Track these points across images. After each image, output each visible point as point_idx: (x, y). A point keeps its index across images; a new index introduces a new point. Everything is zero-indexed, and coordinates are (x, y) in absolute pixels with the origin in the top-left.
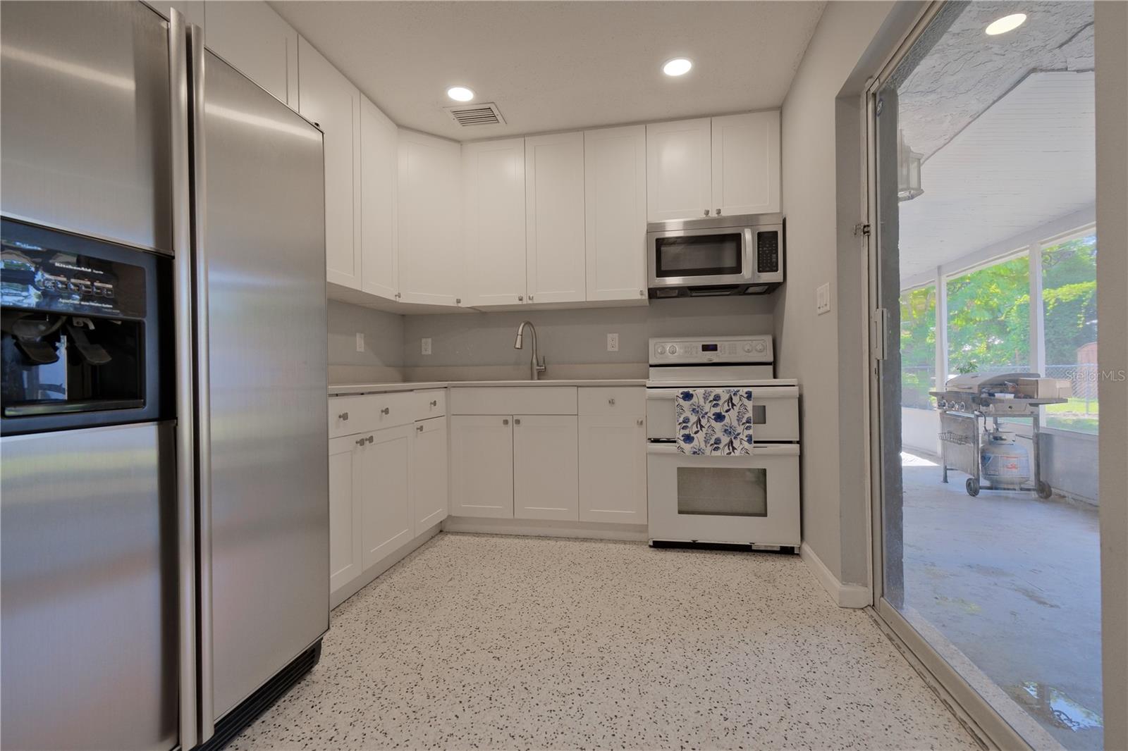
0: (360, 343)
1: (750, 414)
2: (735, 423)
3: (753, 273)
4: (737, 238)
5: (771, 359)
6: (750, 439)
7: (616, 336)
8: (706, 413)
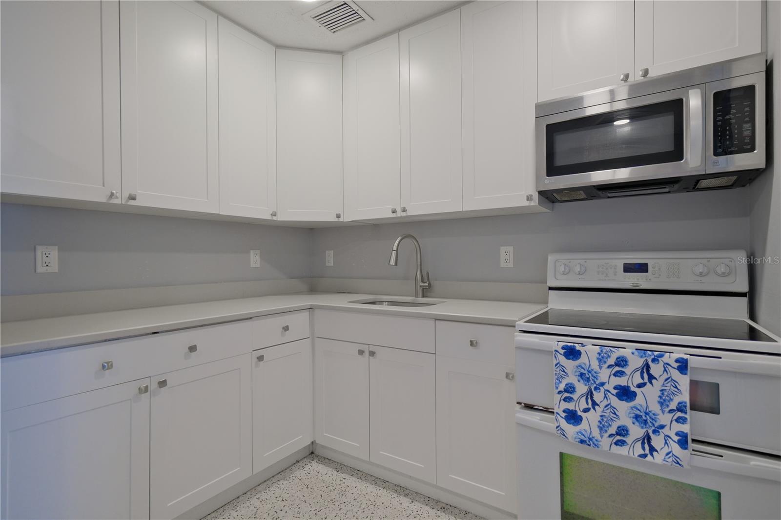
0: (255, 259)
1: (685, 397)
2: (655, 408)
3: (705, 159)
4: (676, 108)
5: (745, 288)
6: (683, 441)
7: (510, 249)
8: (603, 384)
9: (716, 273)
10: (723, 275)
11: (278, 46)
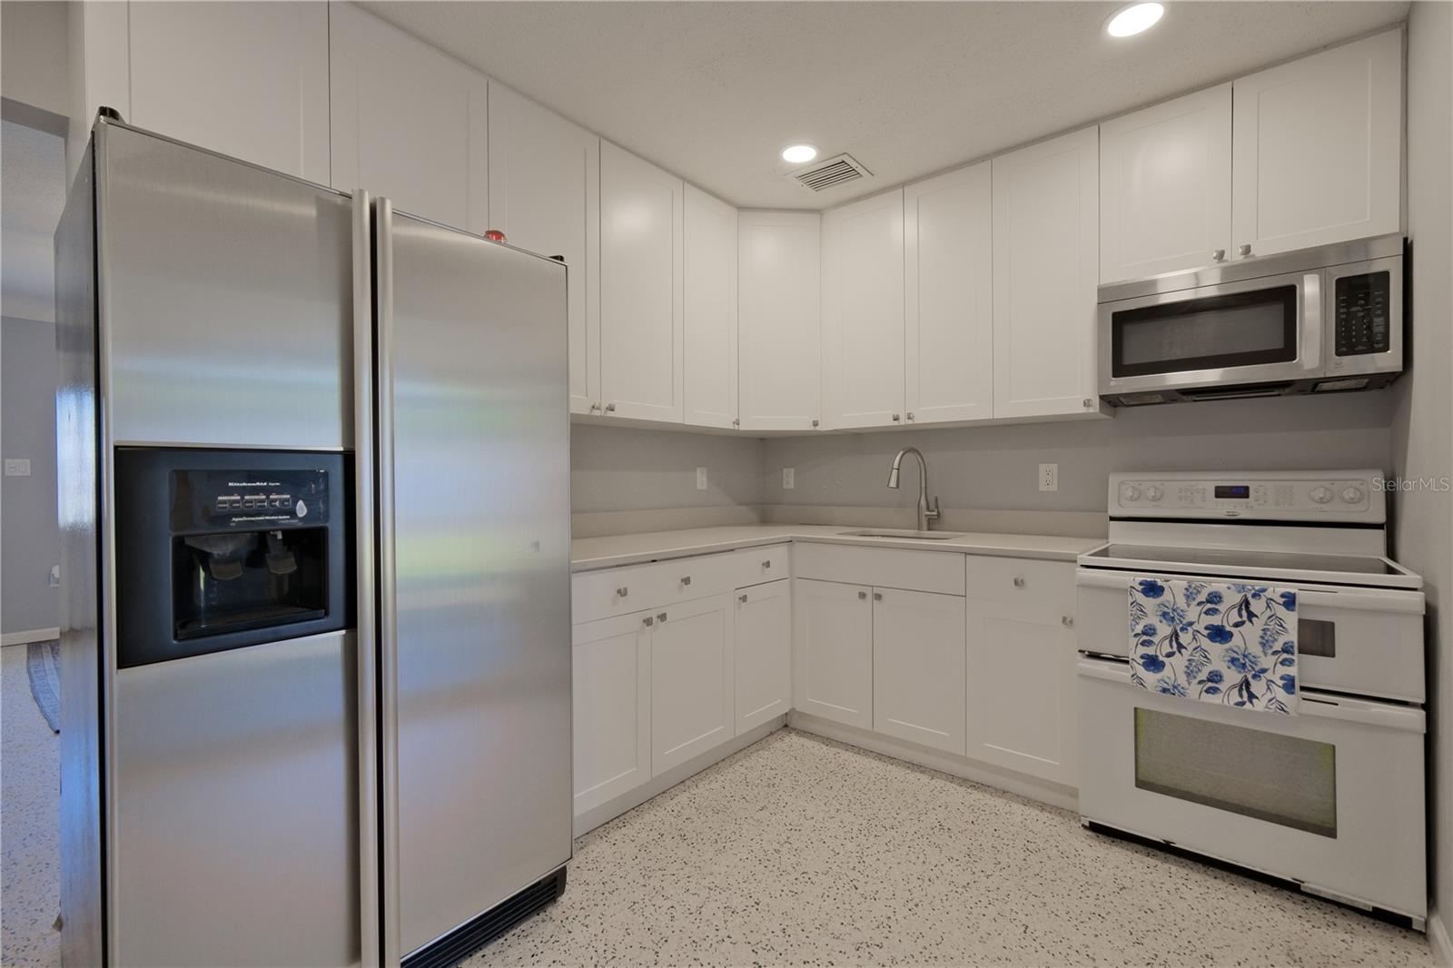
0: (701, 479)
1: (1292, 636)
2: (1255, 649)
3: (1324, 357)
4: (1286, 297)
5: (1380, 518)
6: (1289, 685)
7: (1054, 467)
8: (1191, 624)
9: (1343, 499)
10: (1352, 501)
11: (742, 208)
